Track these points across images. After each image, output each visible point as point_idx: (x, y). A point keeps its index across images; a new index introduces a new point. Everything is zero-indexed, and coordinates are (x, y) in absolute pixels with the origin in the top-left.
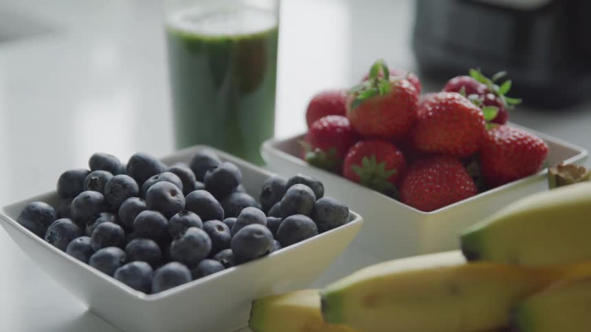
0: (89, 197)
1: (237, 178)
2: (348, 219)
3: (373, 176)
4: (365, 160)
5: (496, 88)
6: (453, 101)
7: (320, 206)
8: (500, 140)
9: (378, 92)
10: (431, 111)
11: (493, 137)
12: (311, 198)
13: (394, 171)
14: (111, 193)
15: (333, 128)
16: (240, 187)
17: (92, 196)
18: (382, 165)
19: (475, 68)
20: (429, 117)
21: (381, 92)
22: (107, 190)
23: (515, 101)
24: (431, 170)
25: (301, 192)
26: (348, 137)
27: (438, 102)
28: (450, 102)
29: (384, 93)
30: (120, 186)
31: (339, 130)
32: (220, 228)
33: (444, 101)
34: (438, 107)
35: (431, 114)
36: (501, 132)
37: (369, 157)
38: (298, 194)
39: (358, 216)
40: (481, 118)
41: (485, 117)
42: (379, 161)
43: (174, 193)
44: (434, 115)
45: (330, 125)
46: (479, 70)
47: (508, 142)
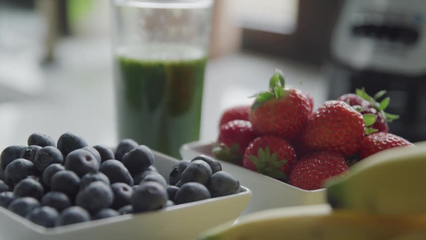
0: (20, 162)
1: (150, 158)
2: (238, 190)
3: (268, 164)
4: (260, 151)
5: (378, 105)
6: (337, 106)
7: (215, 178)
8: (378, 142)
9: (275, 96)
10: (318, 114)
11: (372, 139)
12: (208, 171)
13: (285, 161)
14: (39, 160)
15: (237, 128)
16: (152, 167)
17: (22, 162)
18: (275, 155)
19: (360, 88)
20: (317, 118)
21: (277, 96)
22: (36, 158)
23: (394, 117)
24: (315, 160)
25: (199, 165)
26: (249, 135)
27: (325, 107)
28: (334, 107)
29: (280, 97)
30: (46, 154)
31: (241, 130)
32: (125, 189)
33: (329, 106)
34: (324, 111)
35: (318, 116)
36: (379, 137)
37: (264, 149)
38: (196, 167)
39: (247, 189)
40: (361, 120)
41: (365, 120)
42: (272, 152)
43: (89, 158)
44: (321, 117)
45: (236, 126)
46: (363, 89)
47: (385, 143)
